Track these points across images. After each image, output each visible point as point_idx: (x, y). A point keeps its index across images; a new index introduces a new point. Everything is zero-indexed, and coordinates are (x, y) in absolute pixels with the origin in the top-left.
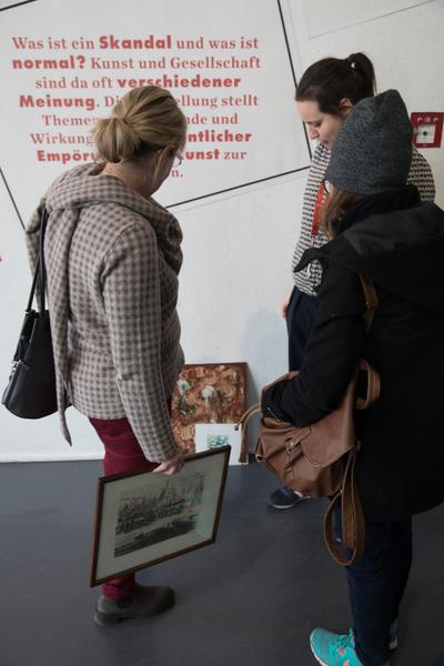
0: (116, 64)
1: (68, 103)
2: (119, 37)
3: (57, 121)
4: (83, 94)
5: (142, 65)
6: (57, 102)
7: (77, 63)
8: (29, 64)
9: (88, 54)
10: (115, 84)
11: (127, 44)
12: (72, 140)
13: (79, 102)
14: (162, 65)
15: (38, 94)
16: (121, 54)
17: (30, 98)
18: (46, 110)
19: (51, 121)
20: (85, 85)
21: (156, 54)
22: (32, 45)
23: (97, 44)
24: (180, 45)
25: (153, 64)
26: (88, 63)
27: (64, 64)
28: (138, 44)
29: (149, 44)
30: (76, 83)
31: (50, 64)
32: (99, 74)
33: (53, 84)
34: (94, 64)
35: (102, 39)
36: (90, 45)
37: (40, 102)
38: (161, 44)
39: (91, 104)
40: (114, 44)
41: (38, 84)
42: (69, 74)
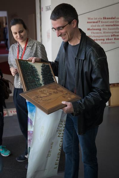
0: (105, 22)
1: (96, 30)
2: (107, 17)
3: (94, 33)
4: (99, 28)
5: (110, 22)
6: (94, 29)
7: (99, 22)
8: (90, 22)
9: (101, 20)
10: (105, 26)
11: (108, 18)
12: (96, 37)
13: (98, 29)
14: (114, 22)
15: (91, 28)
16: (106, 20)
17: (89, 29)
18: (92, 31)
19: (93, 33)
20: (100, 26)
21: (113, 20)
22: (91, 19)
23: (103, 18)
24: (117, 18)
25: (112, 22)
26: (101, 22)
27: (96, 22)
28: (110, 18)
29: (112, 18)
30: (98, 26)
31: (94, 22)
32: (102, 24)
33: (94, 26)
34: (102, 22)
35: (104, 18)
36: (101, 19)
37: (91, 30)
38: (114, 18)
39: (100, 30)
40: (106, 19)
41: (91, 26)
42: (97, 24)
